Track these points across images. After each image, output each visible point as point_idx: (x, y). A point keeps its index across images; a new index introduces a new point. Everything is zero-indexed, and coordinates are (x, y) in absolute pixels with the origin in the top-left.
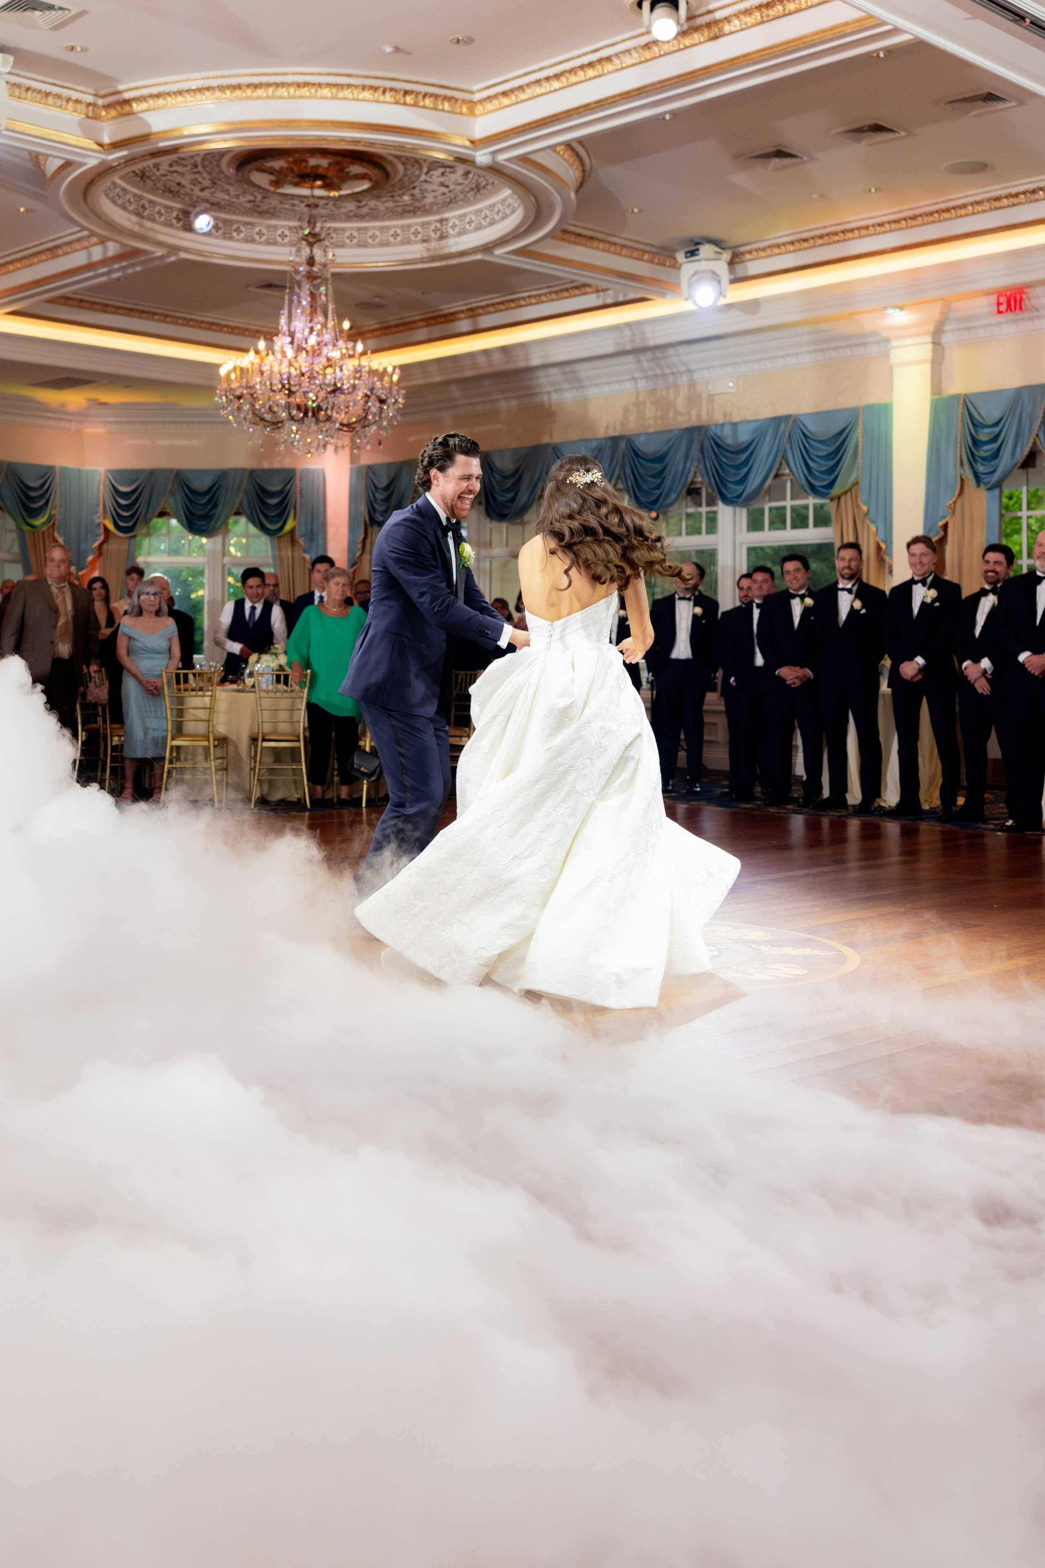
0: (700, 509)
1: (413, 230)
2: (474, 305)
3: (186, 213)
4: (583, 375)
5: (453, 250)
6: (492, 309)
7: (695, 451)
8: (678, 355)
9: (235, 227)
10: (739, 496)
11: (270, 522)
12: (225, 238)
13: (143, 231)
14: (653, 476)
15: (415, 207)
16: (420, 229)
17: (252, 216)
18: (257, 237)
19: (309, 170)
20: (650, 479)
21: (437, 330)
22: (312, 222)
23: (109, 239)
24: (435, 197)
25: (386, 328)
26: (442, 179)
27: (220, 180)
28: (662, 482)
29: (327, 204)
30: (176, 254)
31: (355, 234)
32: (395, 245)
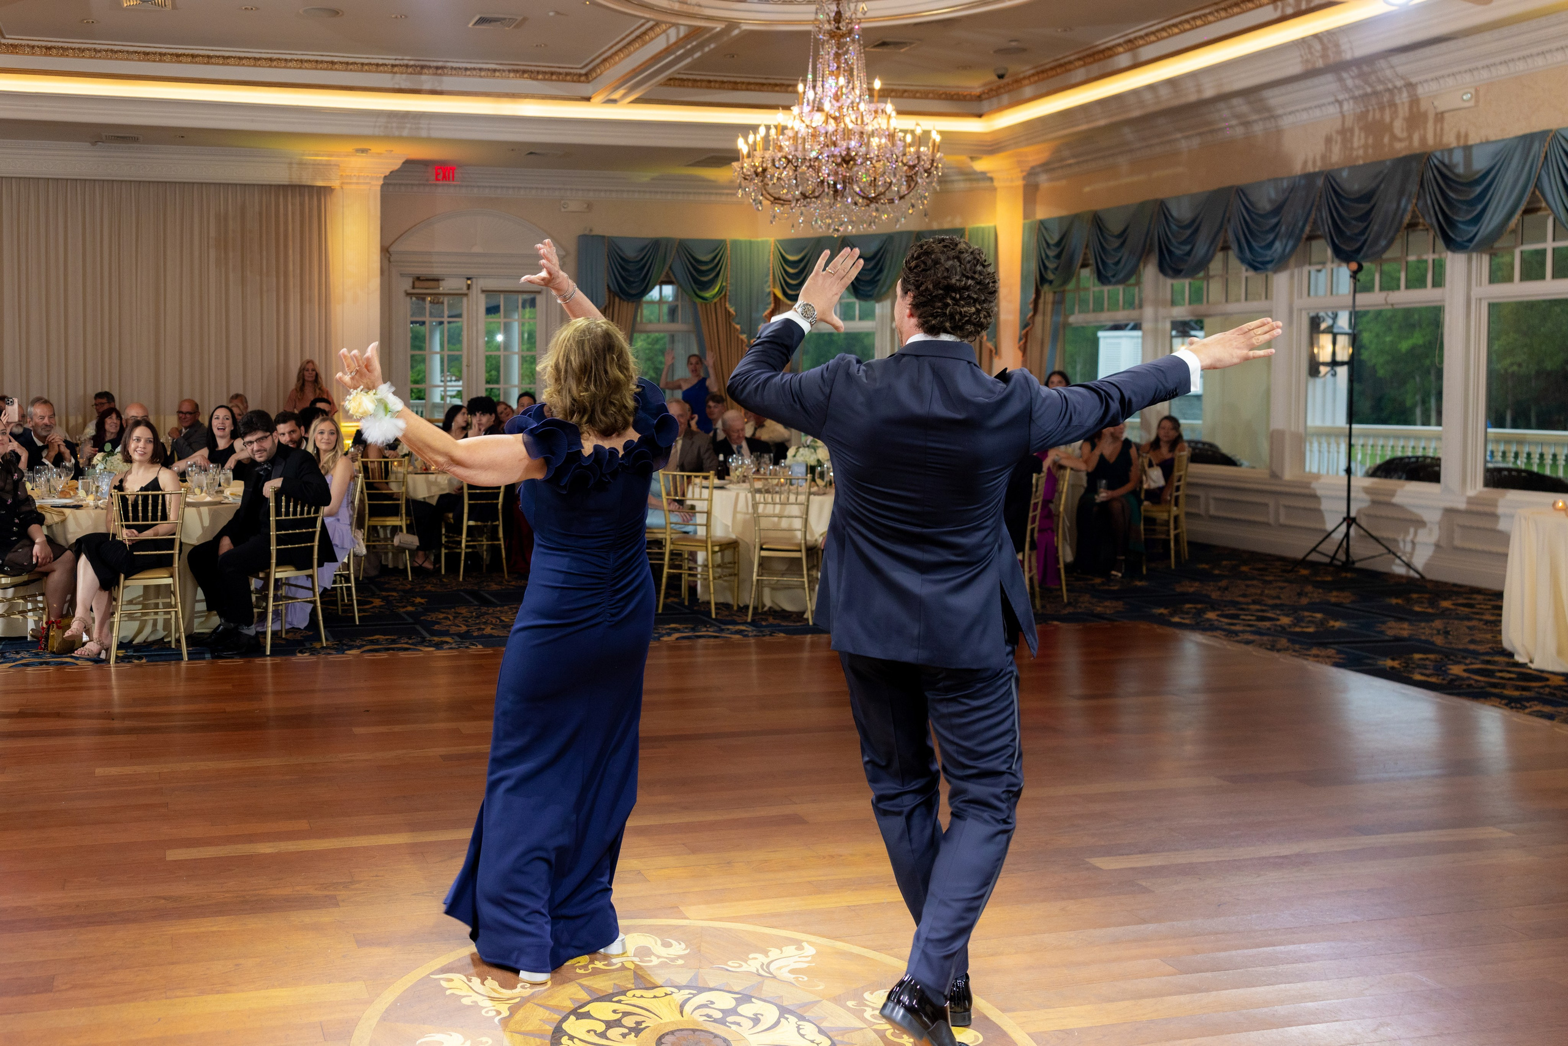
4: (1272, 102)
7: (1413, 183)
14: (1357, 219)
20: (1354, 222)
28: (1366, 228)
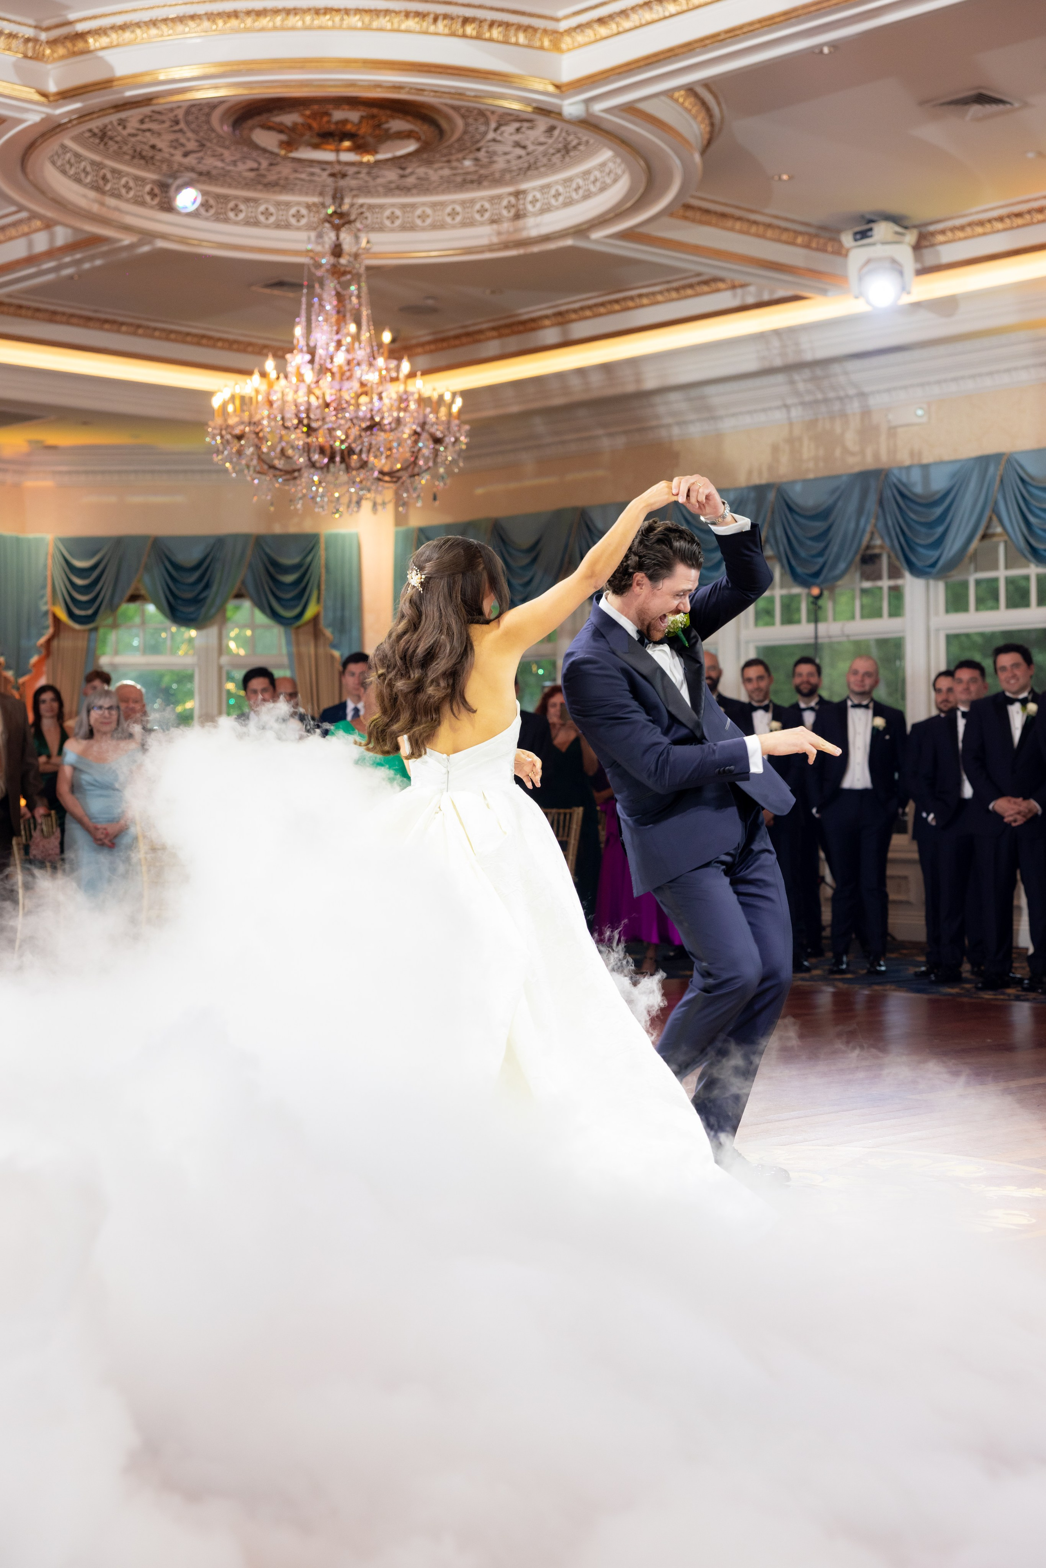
0: (879, 583)
1: (477, 207)
2: (563, 308)
3: (164, 187)
4: (715, 401)
5: (534, 233)
6: (588, 313)
7: (871, 504)
8: (846, 373)
9: (231, 205)
10: (933, 565)
11: (285, 607)
12: (217, 220)
13: (104, 212)
14: (813, 539)
15: (481, 176)
16: (487, 205)
17: (255, 190)
18: (262, 218)
19: (333, 127)
20: (809, 543)
21: (513, 342)
22: (338, 196)
23: (56, 223)
24: (508, 162)
25: (443, 340)
26: (517, 137)
27: (210, 140)
28: (826, 547)
29: (358, 173)
30: (150, 243)
31: (398, 212)
32: (453, 227)
